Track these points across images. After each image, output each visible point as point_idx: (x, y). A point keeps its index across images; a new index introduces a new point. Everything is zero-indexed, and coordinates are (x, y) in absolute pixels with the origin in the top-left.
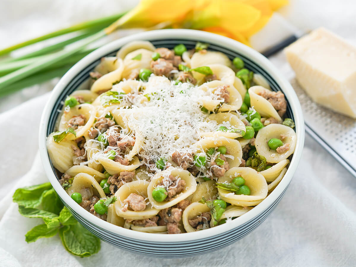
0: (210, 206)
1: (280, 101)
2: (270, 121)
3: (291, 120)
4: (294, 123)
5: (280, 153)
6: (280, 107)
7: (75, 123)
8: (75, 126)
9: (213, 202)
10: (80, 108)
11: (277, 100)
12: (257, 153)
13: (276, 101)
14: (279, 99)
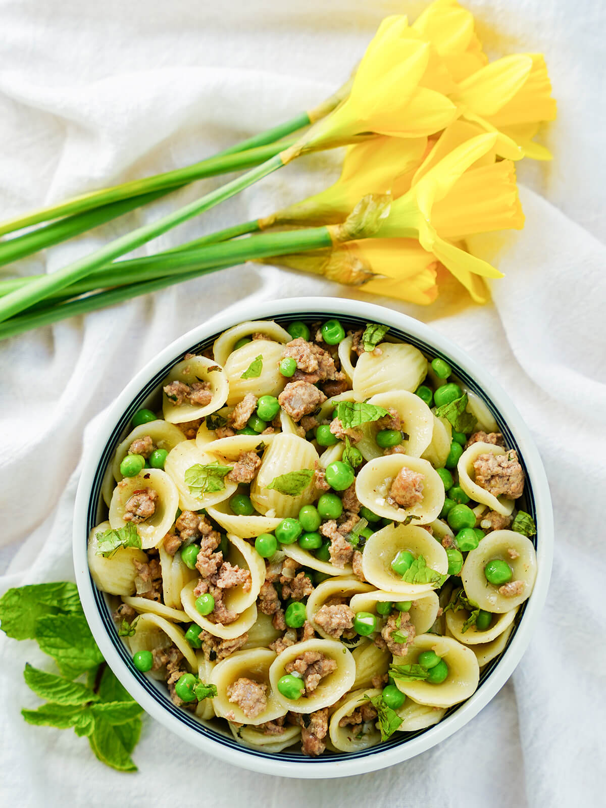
0: (378, 703)
1: (513, 483)
2: (493, 521)
3: (530, 517)
4: (534, 526)
5: (506, 596)
6: (513, 493)
7: (139, 512)
8: (139, 518)
9: (383, 696)
10: (147, 476)
11: (508, 480)
12: (464, 595)
13: (506, 481)
14: (511, 479)
